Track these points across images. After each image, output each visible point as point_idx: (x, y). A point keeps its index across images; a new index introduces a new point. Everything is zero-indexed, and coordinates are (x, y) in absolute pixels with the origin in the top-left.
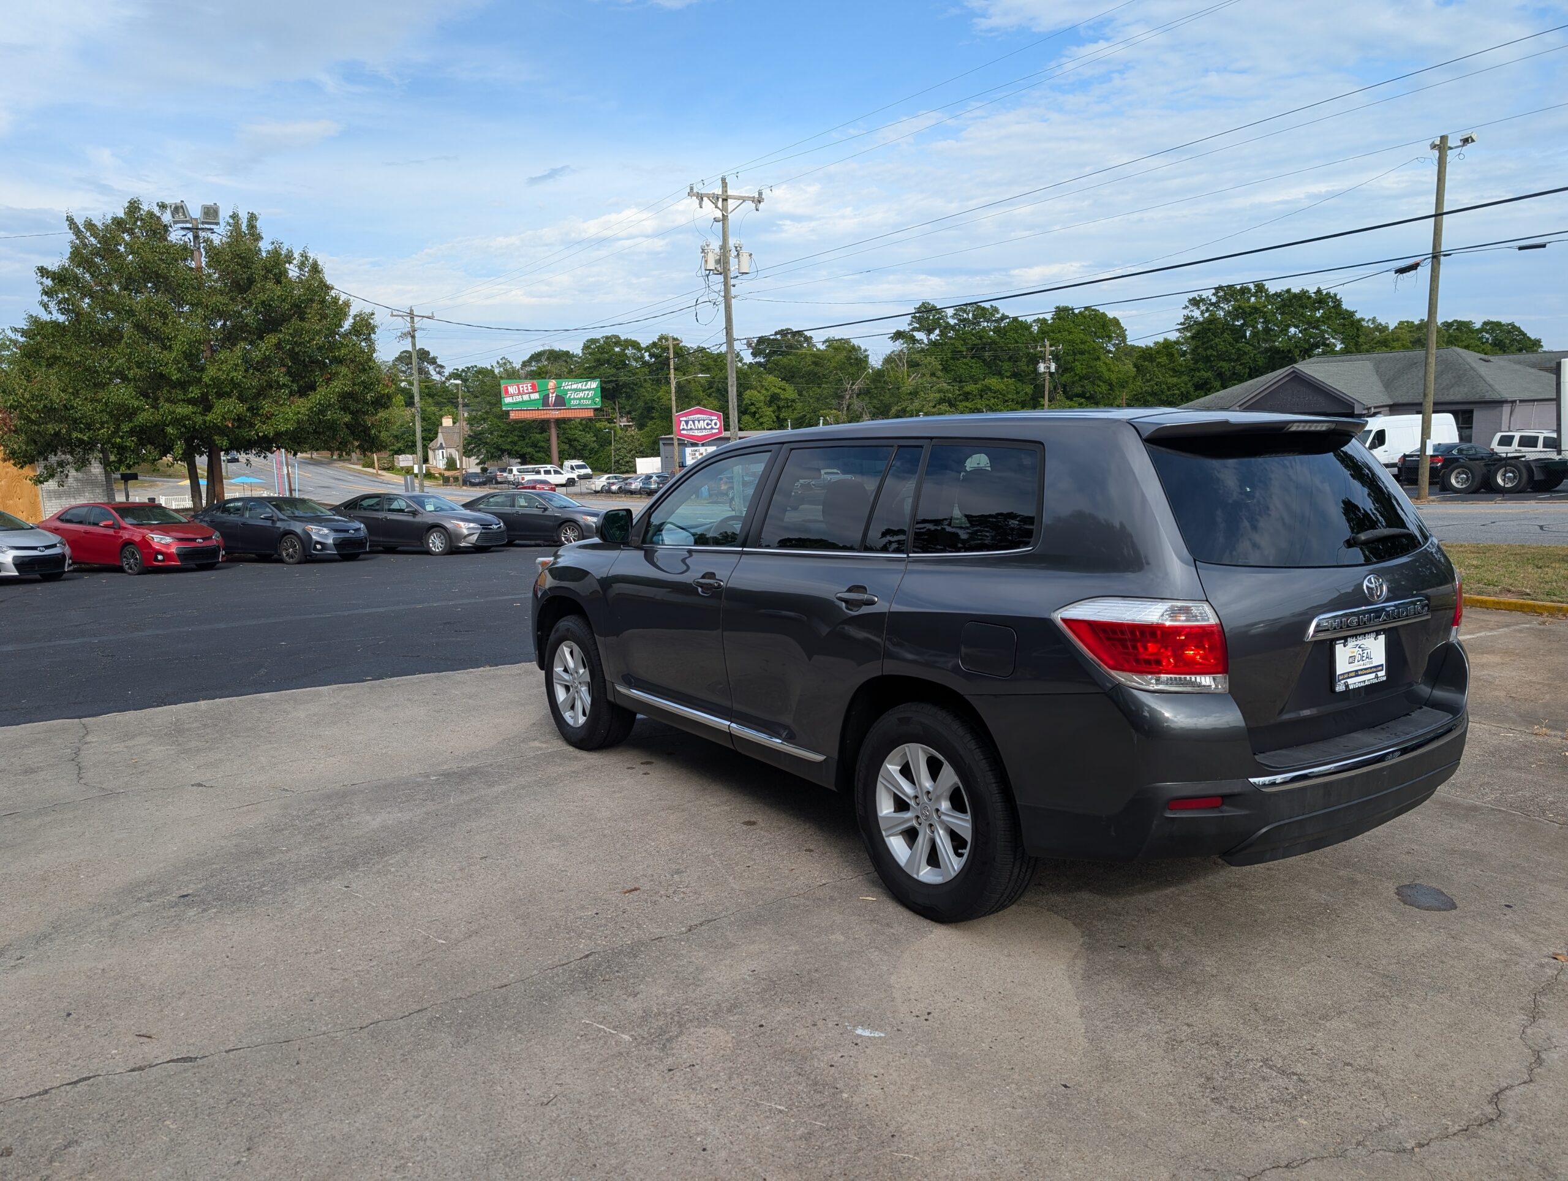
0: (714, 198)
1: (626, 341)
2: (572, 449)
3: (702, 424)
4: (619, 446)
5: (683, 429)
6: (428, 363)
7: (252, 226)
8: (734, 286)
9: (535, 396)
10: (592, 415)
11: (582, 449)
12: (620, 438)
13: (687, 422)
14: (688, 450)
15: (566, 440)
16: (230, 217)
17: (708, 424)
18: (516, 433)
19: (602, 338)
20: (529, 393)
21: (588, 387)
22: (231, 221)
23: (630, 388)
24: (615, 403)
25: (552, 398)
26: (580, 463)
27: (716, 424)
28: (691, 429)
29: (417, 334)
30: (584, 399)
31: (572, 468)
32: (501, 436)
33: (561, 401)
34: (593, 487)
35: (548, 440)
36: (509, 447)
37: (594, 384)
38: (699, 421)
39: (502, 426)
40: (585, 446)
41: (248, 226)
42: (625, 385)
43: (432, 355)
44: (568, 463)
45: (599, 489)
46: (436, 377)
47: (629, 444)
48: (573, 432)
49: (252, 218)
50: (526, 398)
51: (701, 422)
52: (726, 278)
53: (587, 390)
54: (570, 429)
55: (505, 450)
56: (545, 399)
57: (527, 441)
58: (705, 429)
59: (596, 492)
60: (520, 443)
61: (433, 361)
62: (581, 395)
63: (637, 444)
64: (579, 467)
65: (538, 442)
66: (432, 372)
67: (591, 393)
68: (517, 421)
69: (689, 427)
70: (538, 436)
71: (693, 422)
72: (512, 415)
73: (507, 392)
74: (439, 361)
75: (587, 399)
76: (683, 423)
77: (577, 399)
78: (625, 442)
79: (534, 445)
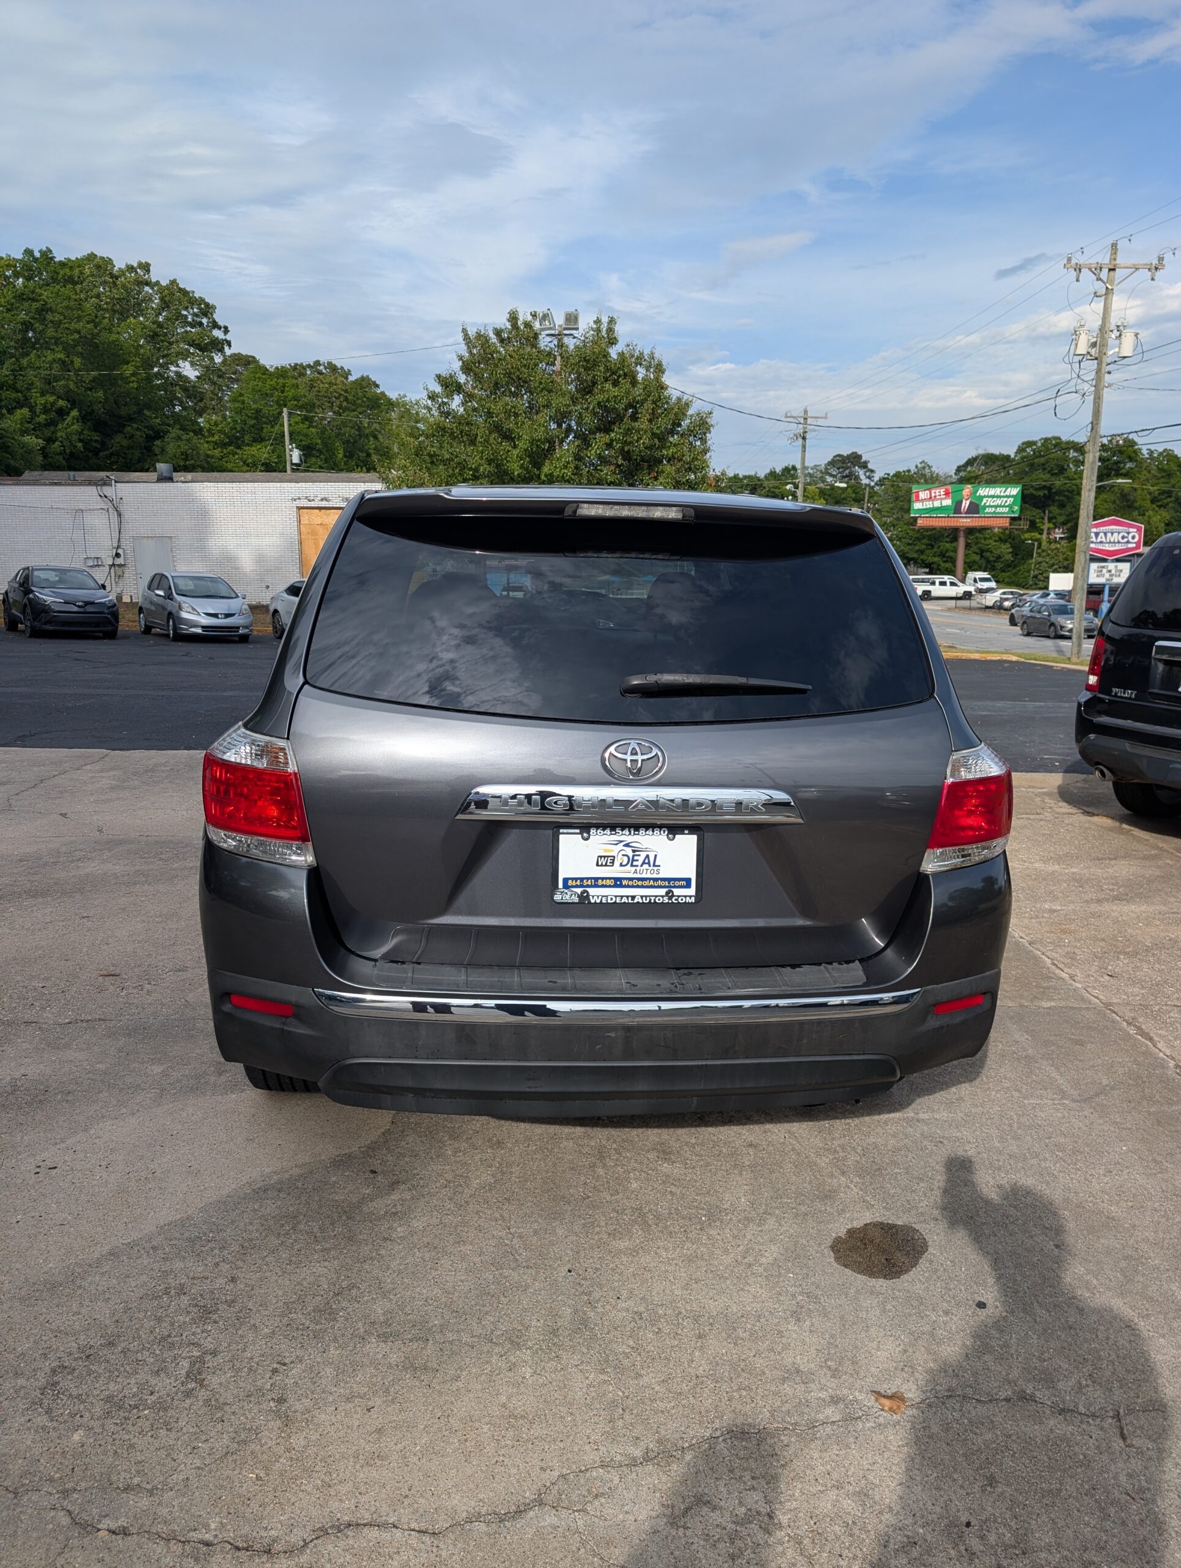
0: (1097, 270)
1: (1068, 443)
2: (983, 560)
3: (1116, 537)
4: (1040, 559)
5: (1092, 542)
6: (859, 467)
7: (610, 330)
8: (1109, 373)
9: (948, 502)
10: (1008, 525)
11: (995, 561)
12: (1043, 551)
13: (1097, 534)
14: (1094, 566)
15: (978, 551)
16: (595, 322)
17: (1123, 537)
18: (925, 541)
19: (1040, 440)
20: (941, 499)
21: (1007, 493)
22: (595, 326)
23: (1064, 496)
24: (1044, 513)
25: (965, 504)
26: (985, 575)
27: (1133, 537)
28: (1101, 542)
29: (808, 436)
30: (1000, 506)
31: (975, 581)
32: (909, 544)
33: (974, 508)
34: (983, 601)
35: (955, 551)
36: (915, 555)
37: (1015, 491)
38: (1112, 533)
39: (911, 533)
40: (999, 557)
41: (607, 330)
42: (1059, 492)
43: (863, 459)
44: (971, 575)
45: (990, 604)
46: (865, 481)
47: (1053, 557)
48: (987, 542)
49: (612, 321)
50: (937, 504)
51: (1115, 535)
52: (1100, 364)
53: (1007, 497)
54: (985, 539)
55: (912, 559)
56: (958, 504)
57: (935, 549)
58: (1119, 542)
59: (987, 607)
60: (927, 552)
61: (864, 465)
62: (998, 502)
63: (1061, 558)
64: (983, 580)
65: (947, 551)
66: (862, 477)
67: (1010, 501)
68: (927, 529)
69: (1099, 540)
70: (948, 545)
71: (1105, 534)
72: (920, 522)
73: (917, 497)
74: (870, 466)
75: (1004, 506)
76: (1093, 535)
77: (992, 506)
78: (1049, 555)
79: (942, 555)
